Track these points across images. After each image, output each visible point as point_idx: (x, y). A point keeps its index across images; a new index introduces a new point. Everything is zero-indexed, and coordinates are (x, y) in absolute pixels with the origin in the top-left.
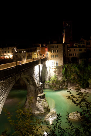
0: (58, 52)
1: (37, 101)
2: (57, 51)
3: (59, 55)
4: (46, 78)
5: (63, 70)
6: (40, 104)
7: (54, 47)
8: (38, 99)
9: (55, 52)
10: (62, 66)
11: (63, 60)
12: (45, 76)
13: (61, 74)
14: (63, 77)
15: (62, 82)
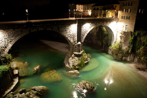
0: (130, 12)
1: (71, 57)
2: (129, 10)
3: (131, 17)
4: (112, 42)
5: (132, 38)
6: (72, 60)
7: (128, 4)
8: (72, 56)
9: (128, 12)
10: (131, 32)
11: (134, 24)
12: (112, 40)
13: (128, 42)
14: (129, 47)
15: (126, 52)
